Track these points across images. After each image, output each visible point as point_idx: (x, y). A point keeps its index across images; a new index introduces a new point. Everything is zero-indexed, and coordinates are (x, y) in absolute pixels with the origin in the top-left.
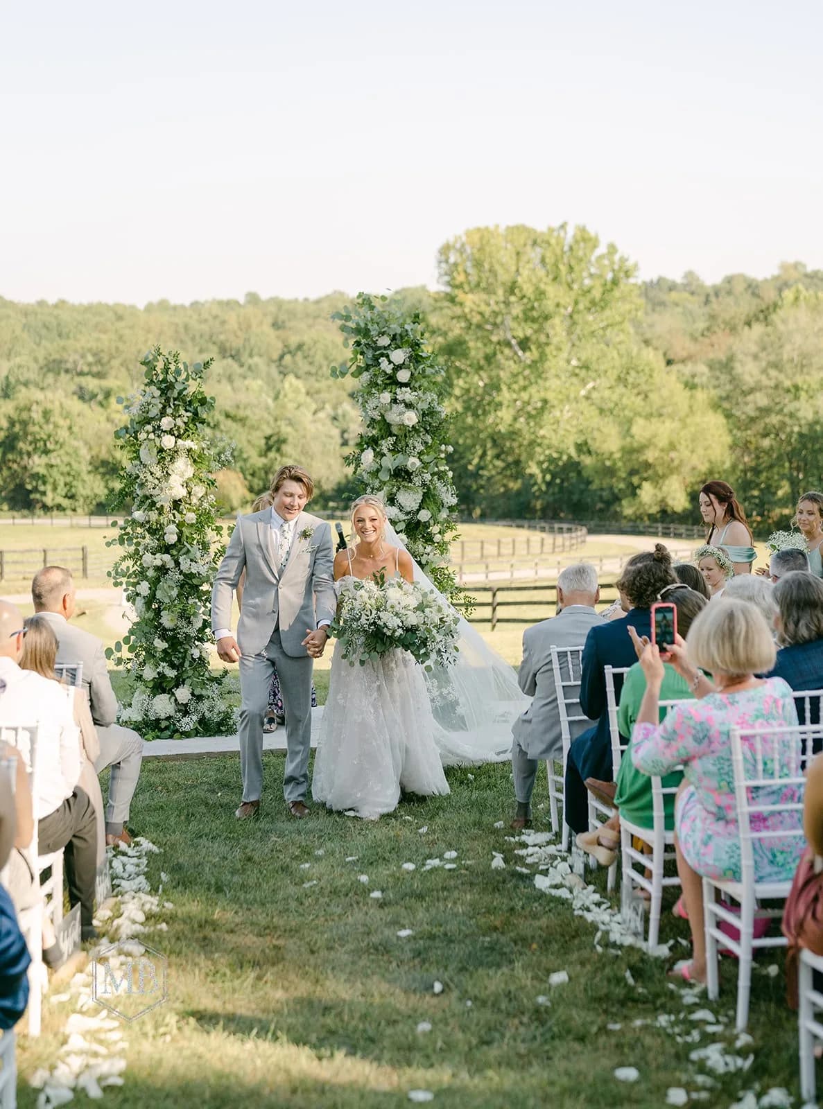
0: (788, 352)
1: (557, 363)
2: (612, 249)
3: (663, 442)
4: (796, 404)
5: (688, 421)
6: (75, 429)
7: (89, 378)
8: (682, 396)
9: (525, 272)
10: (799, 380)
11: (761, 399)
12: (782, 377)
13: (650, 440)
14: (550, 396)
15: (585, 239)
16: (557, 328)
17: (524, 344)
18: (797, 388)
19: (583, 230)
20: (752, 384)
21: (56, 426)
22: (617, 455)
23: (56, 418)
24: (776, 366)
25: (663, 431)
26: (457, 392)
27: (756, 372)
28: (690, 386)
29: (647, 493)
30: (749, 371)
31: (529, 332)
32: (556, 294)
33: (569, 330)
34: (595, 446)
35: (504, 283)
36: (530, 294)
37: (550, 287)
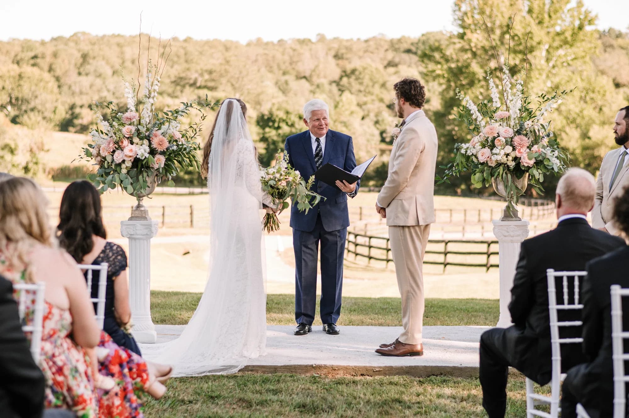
9: (518, 19)
13: (602, 141)
17: (514, 71)
22: (578, 151)
31: (517, 62)
32: (539, 34)
33: (548, 60)
34: (563, 144)
35: (501, 27)
36: (520, 34)
37: (535, 28)
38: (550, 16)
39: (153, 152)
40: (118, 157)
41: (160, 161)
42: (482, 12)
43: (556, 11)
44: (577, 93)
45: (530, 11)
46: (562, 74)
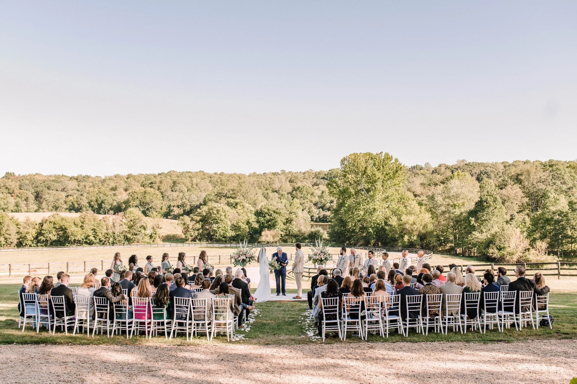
0: (452, 193)
1: (379, 196)
2: (396, 160)
3: (411, 222)
4: (454, 210)
5: (420, 215)
6: (227, 216)
7: (231, 199)
8: (417, 208)
9: (369, 168)
10: (456, 203)
11: (443, 209)
12: (450, 201)
13: (407, 221)
14: (376, 207)
15: (388, 158)
16: (379, 185)
17: (368, 191)
18: (455, 205)
19: (387, 154)
20: (440, 203)
21: (221, 215)
22: (396, 226)
23: (221, 212)
24: (449, 197)
25: (411, 219)
26: (346, 205)
27: (441, 200)
28: (420, 204)
29: (406, 238)
30: (439, 199)
31: (369, 186)
32: (379, 175)
33: (382, 186)
34: (390, 223)
35: (362, 171)
36: (370, 175)
37: (377, 173)
38: (383, 166)
39: (246, 258)
40: (239, 259)
41: (248, 259)
42: (354, 165)
43: (386, 164)
44: (396, 200)
45: (374, 164)
46: (389, 192)
